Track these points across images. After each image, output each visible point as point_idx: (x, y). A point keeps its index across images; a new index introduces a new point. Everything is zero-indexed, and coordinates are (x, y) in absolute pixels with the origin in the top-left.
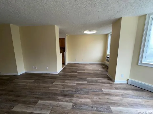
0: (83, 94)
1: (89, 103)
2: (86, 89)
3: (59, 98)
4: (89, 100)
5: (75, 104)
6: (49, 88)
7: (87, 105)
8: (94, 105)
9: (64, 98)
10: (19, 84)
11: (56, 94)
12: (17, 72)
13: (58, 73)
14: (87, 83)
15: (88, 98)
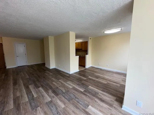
0: (66, 98)
1: (60, 108)
2: (74, 95)
3: (50, 91)
4: (63, 106)
5: (51, 102)
6: (53, 82)
7: (57, 109)
8: (61, 113)
9: (52, 93)
10: (46, 74)
11: (51, 88)
12: (50, 66)
13: (70, 74)
14: (82, 91)
15: (65, 104)
